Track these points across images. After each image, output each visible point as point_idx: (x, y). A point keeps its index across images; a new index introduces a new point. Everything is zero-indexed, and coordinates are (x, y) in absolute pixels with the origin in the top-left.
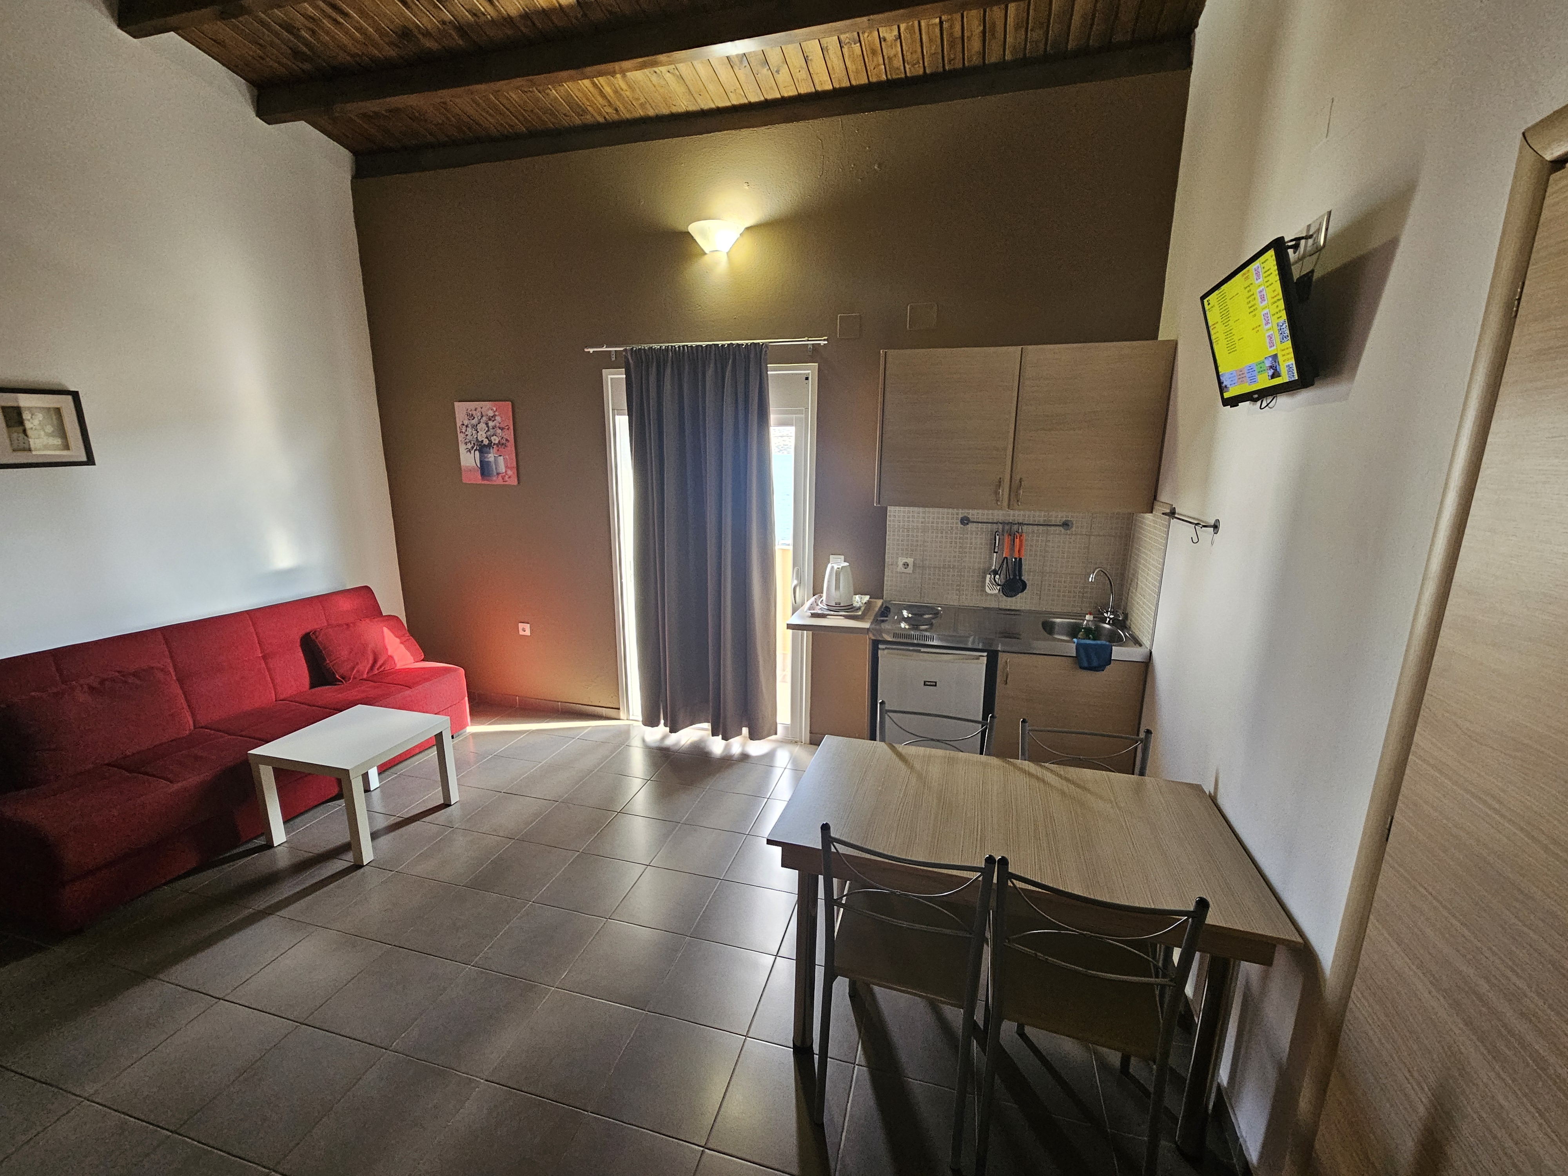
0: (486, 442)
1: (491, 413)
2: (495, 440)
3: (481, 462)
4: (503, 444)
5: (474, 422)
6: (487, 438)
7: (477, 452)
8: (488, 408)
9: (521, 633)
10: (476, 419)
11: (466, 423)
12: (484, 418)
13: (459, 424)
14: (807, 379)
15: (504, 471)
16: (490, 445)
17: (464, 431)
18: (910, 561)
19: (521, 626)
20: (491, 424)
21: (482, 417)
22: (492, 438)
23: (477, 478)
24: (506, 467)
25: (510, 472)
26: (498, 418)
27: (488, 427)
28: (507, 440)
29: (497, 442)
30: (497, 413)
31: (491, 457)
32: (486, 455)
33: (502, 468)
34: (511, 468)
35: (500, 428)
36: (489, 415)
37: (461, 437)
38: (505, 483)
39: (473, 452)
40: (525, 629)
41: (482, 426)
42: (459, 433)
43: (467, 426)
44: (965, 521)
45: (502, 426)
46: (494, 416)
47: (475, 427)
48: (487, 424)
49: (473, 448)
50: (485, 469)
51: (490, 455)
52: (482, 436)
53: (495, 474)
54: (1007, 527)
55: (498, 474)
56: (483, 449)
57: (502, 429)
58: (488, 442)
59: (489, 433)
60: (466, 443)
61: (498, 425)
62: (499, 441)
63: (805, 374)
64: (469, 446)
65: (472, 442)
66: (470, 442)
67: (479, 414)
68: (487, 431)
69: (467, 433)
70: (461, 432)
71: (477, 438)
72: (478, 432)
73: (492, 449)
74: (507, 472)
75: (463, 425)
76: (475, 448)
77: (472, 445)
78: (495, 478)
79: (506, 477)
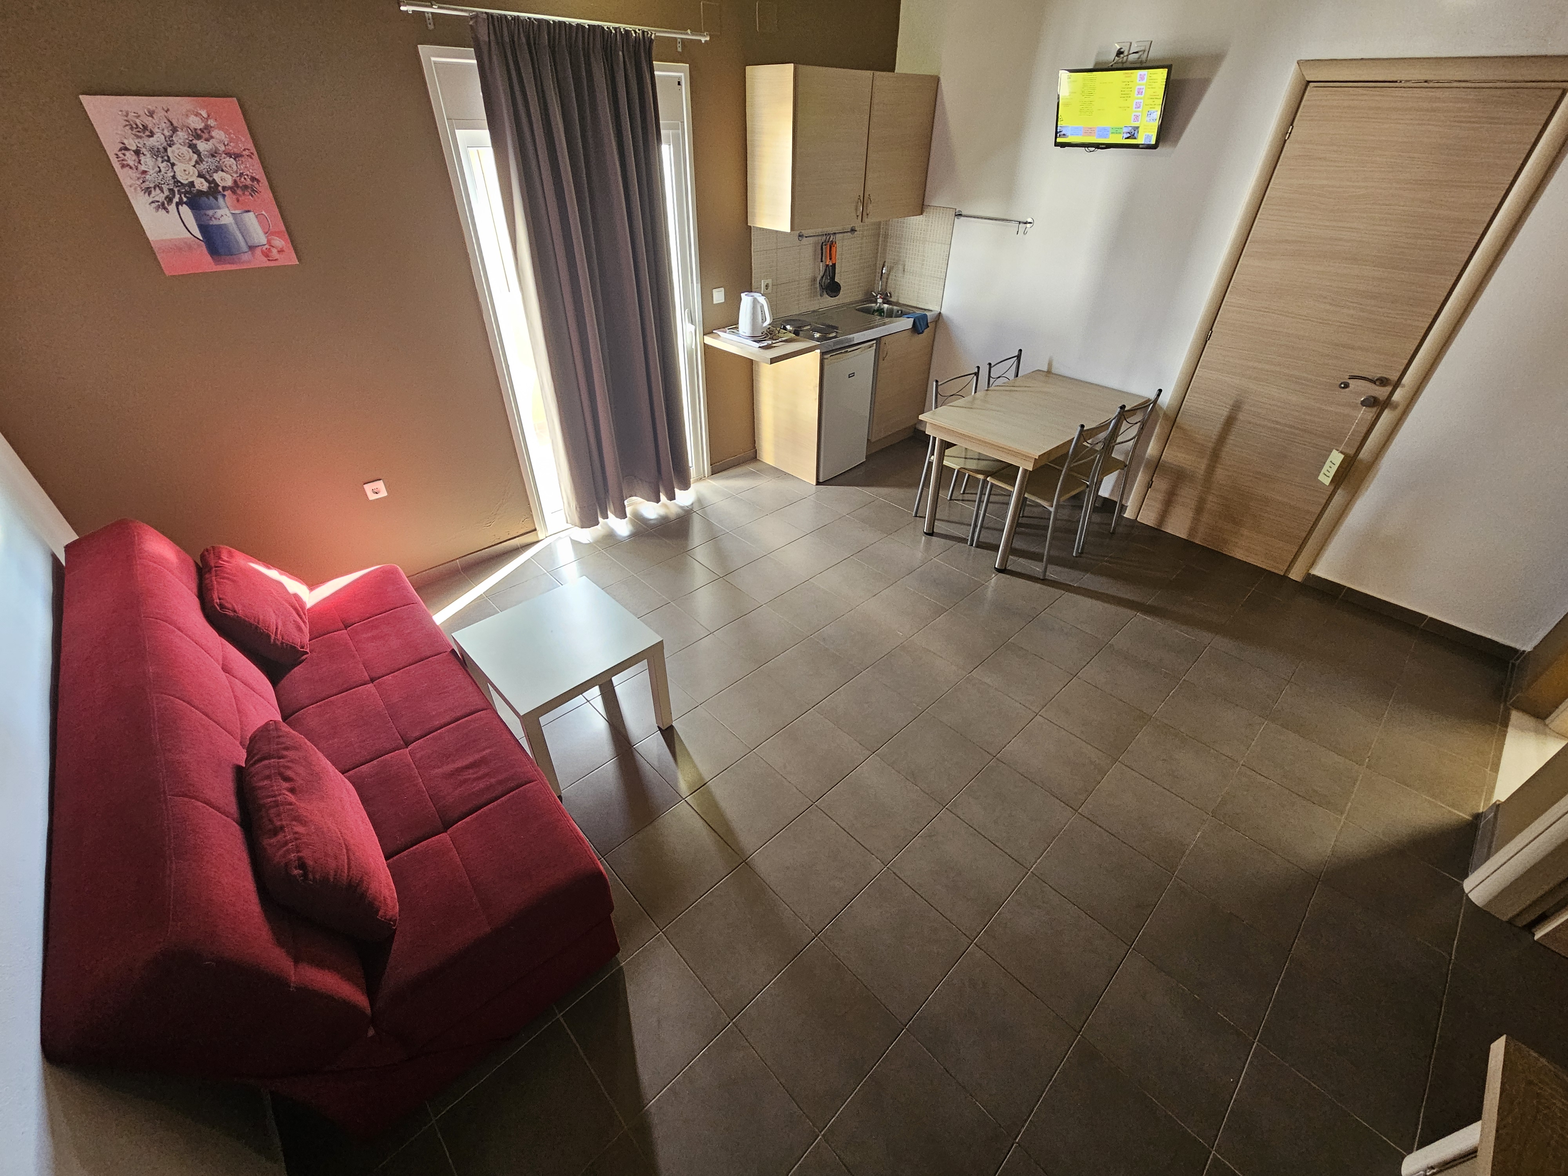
0: (202, 185)
1: (196, 123)
2: (224, 179)
3: (202, 227)
4: (246, 187)
5: (158, 140)
6: (200, 176)
7: (185, 210)
8: (184, 110)
9: (372, 497)
10: (158, 136)
11: (132, 144)
12: (181, 135)
13: (110, 147)
14: (679, 84)
15: (264, 240)
16: (214, 190)
17: (131, 163)
19: (368, 488)
20: (202, 146)
21: (174, 130)
22: (217, 177)
23: (205, 262)
24: (266, 233)
25: (277, 243)
26: (219, 134)
27: (196, 151)
28: (253, 179)
29: (229, 183)
30: (211, 122)
31: (224, 215)
32: (210, 213)
33: (259, 237)
34: (278, 234)
35: (229, 155)
36: (193, 126)
37: (127, 178)
38: (272, 264)
39: (172, 208)
40: (376, 491)
41: (181, 150)
42: (116, 166)
43: (137, 152)
45: (231, 148)
46: (207, 128)
47: (160, 153)
48: (193, 147)
49: (170, 200)
50: (215, 240)
51: (219, 212)
52: (186, 172)
53: (244, 248)
55: (252, 248)
56: (195, 199)
57: (237, 156)
58: (206, 185)
59: (203, 167)
60: (148, 191)
61: (222, 148)
62: (235, 182)
63: (675, 77)
64: (158, 196)
65: (165, 188)
66: (158, 186)
67: (164, 124)
68: (197, 162)
69: (143, 168)
70: (123, 166)
71: (174, 177)
72: (173, 165)
73: (220, 199)
74: (269, 242)
75: (126, 149)
76: (176, 199)
77: (167, 193)
78: (246, 257)
79: (274, 251)
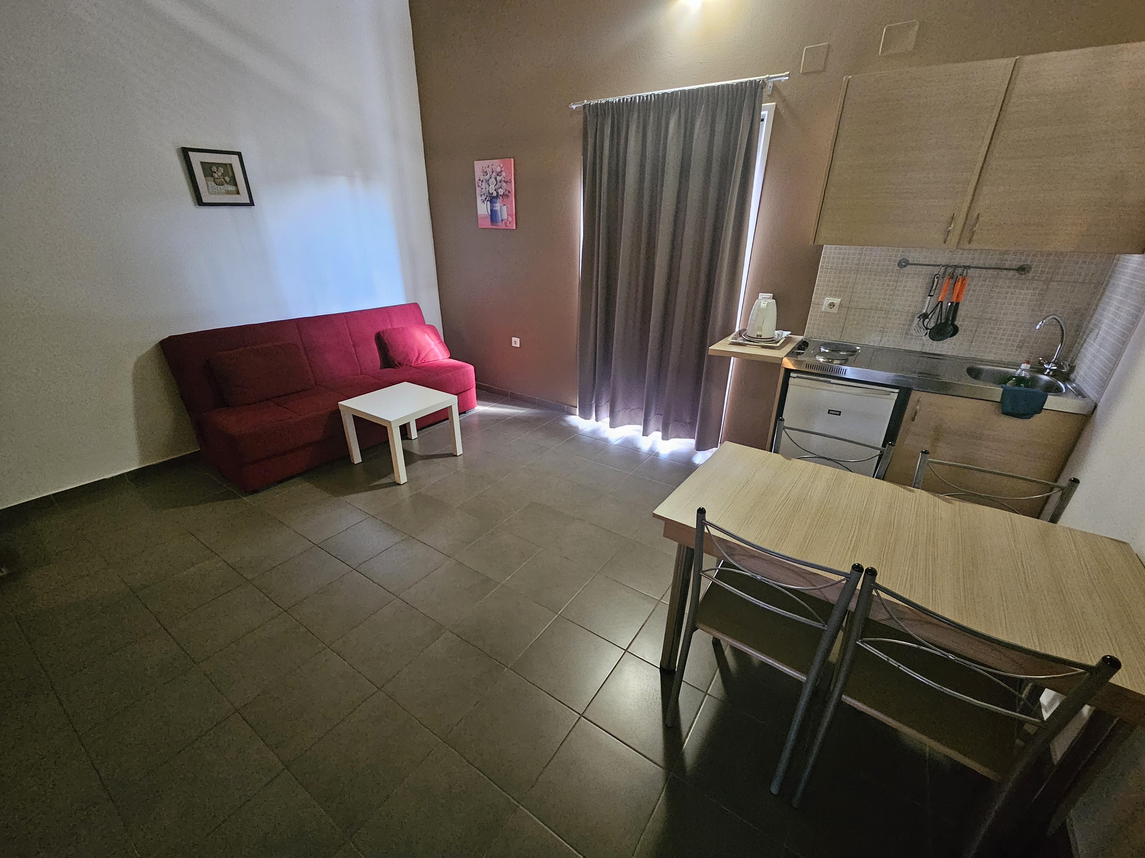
0: (495, 194)
1: (499, 169)
2: (501, 192)
3: (491, 210)
4: (506, 195)
5: (487, 177)
6: (495, 190)
7: (489, 202)
8: (496, 165)
9: (513, 345)
10: (489, 175)
11: (482, 178)
12: (494, 174)
13: (477, 179)
15: (506, 218)
16: (498, 196)
17: (480, 185)
18: (837, 301)
19: (514, 339)
20: (499, 178)
21: (493, 172)
22: (499, 191)
23: (488, 224)
24: (508, 215)
25: (510, 219)
26: (504, 174)
27: (496, 181)
28: (509, 192)
29: (502, 194)
30: (503, 169)
31: (498, 206)
32: (495, 205)
33: (505, 216)
34: (512, 215)
35: (504, 182)
36: (498, 171)
37: (478, 190)
38: (506, 228)
39: (486, 202)
40: (516, 342)
41: (493, 180)
42: (477, 186)
43: (482, 181)
44: (903, 264)
45: (506, 180)
46: (501, 171)
48: (496, 179)
49: (486, 199)
50: (493, 215)
52: (492, 189)
53: (500, 220)
54: (950, 270)
55: (502, 220)
56: (492, 199)
57: (506, 182)
59: (497, 187)
60: (481, 196)
61: (503, 179)
62: (504, 193)
64: (484, 197)
65: (486, 194)
66: (484, 194)
67: (491, 171)
68: (496, 185)
69: (482, 187)
70: (478, 186)
71: (489, 190)
72: (489, 186)
73: (498, 199)
74: (507, 219)
75: (480, 180)
76: (487, 199)
77: (486, 197)
78: (500, 224)
79: (508, 222)
